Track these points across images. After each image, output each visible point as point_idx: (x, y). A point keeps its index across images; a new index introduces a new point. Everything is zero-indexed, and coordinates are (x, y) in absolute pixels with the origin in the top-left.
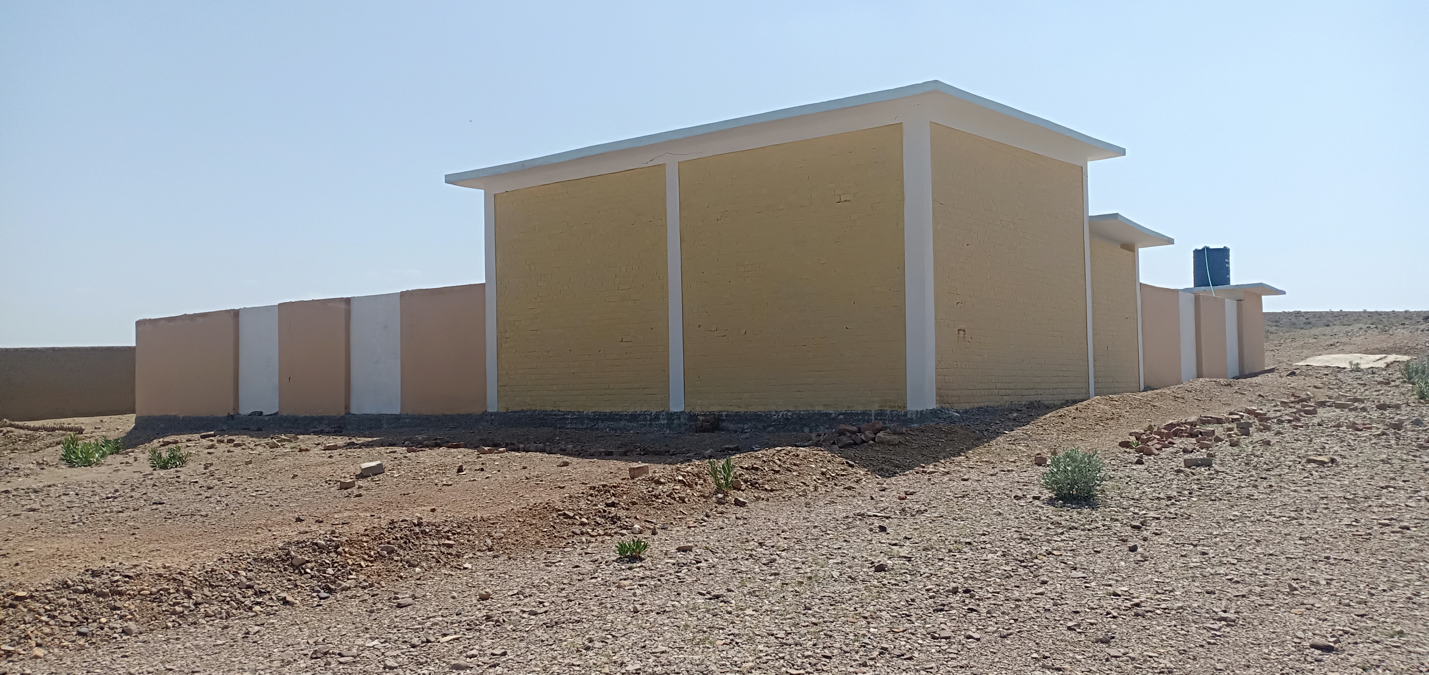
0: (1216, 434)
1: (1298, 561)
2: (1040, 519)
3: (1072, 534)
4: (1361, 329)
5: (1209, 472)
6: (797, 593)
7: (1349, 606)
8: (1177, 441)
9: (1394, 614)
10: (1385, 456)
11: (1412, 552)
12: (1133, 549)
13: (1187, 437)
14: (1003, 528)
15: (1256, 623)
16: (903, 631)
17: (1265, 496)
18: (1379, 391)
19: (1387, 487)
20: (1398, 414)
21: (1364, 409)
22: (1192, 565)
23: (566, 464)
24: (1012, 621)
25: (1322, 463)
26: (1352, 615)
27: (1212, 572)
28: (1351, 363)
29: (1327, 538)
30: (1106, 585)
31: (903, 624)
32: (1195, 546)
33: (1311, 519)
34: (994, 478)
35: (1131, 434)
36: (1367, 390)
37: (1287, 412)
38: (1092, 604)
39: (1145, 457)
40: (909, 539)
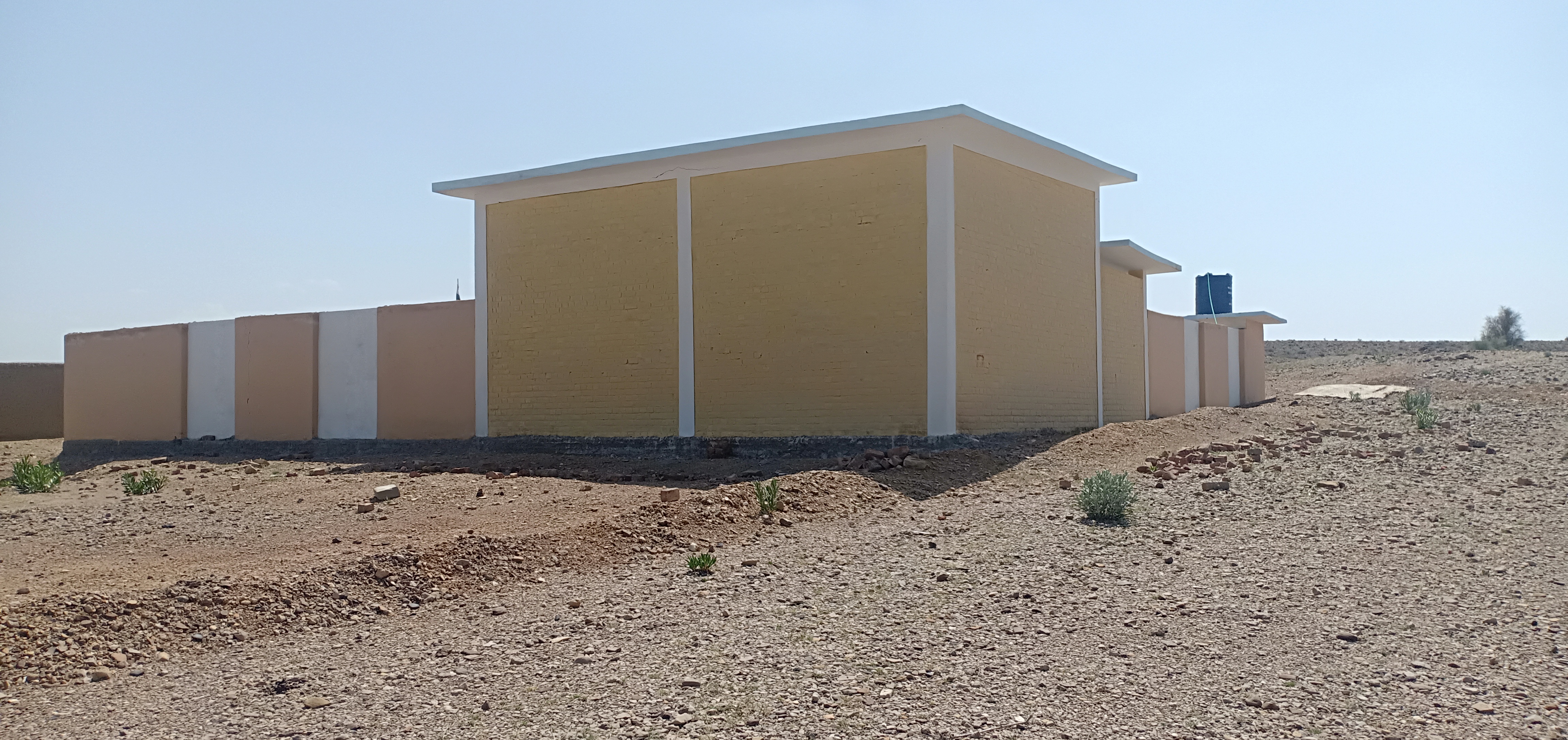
0: (1228, 460)
1: (1318, 570)
2: (1078, 536)
3: (1111, 549)
4: (1358, 359)
5: (1228, 495)
6: (871, 601)
7: (1367, 606)
8: (1191, 466)
9: (1406, 612)
10: (1390, 481)
11: (1419, 563)
12: (1169, 561)
13: (1201, 463)
14: (1045, 544)
15: (1287, 620)
16: (980, 628)
17: (1281, 516)
18: (1380, 421)
19: (1393, 509)
20: (1399, 443)
21: (1367, 438)
22: (1224, 574)
23: (589, 488)
24: (1074, 620)
25: (1332, 487)
26: (1370, 613)
27: (1244, 580)
28: (1351, 393)
29: (1342, 552)
30: (1151, 591)
31: (978, 623)
32: (1225, 559)
33: (1326, 536)
34: (1023, 500)
35: (1147, 460)
36: (1368, 420)
37: (1293, 440)
38: (1142, 607)
39: (1164, 482)
40: (960, 554)
